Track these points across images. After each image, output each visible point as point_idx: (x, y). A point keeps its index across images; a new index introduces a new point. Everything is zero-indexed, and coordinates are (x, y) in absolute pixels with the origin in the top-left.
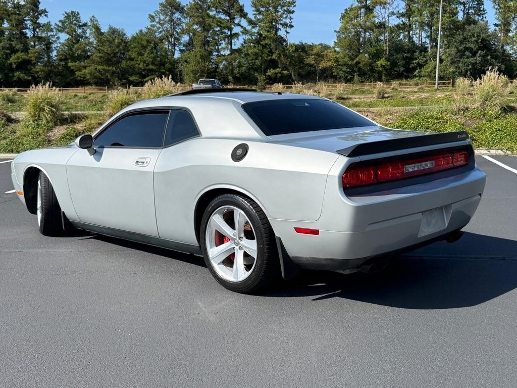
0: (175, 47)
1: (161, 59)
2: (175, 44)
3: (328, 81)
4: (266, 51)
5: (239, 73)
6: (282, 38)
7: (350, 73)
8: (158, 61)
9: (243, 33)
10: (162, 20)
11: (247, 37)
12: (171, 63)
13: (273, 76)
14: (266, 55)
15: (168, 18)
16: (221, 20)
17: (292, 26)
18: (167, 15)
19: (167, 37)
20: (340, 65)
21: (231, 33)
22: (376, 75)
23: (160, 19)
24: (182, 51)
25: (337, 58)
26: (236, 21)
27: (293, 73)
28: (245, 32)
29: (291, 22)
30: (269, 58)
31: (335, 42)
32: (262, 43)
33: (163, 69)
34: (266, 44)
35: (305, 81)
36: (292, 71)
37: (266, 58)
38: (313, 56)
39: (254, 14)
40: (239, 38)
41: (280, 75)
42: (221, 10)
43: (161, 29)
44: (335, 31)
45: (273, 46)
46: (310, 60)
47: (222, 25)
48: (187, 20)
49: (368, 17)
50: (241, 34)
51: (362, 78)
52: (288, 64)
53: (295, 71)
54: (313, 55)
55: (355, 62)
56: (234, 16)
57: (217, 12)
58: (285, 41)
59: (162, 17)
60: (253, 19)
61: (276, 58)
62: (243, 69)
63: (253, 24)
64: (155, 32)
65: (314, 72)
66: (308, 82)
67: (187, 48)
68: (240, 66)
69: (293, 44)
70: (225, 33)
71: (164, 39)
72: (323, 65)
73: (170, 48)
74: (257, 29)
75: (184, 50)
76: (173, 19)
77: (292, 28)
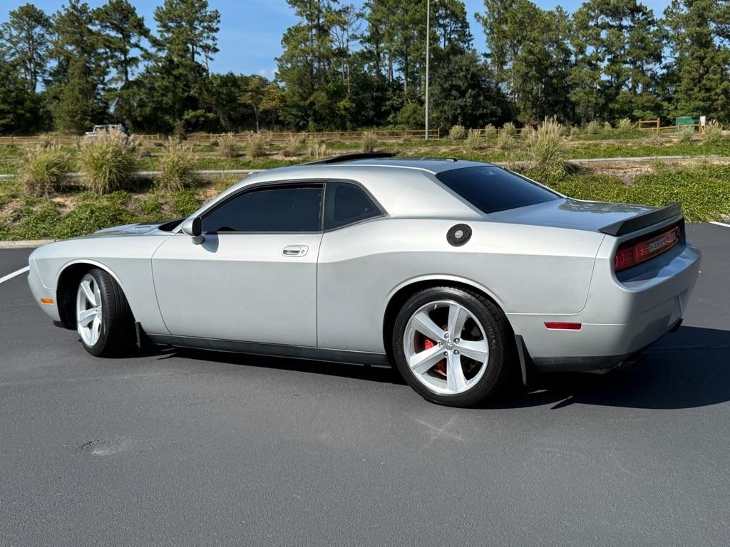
0: (36, 77)
1: (17, 95)
2: (36, 72)
3: (273, 129)
4: (180, 84)
5: (140, 116)
6: (200, 66)
7: (302, 118)
8: (14, 98)
9: (145, 58)
10: (15, 37)
11: (151, 64)
12: (33, 101)
13: (193, 120)
14: (181, 90)
15: (23, 34)
16: (110, 39)
17: (216, 50)
18: (22, 29)
19: (24, 61)
20: (287, 106)
21: (125, 58)
22: (338, 120)
23: (11, 35)
24: (47, 82)
25: (284, 97)
26: (133, 40)
27: (221, 117)
28: (147, 56)
29: (216, 44)
30: (186, 94)
31: (276, 73)
32: (174, 73)
33: (22, 109)
34: (181, 74)
35: (239, 128)
36: (220, 114)
37: (180, 94)
38: (250, 93)
39: (159, 31)
40: (139, 64)
41: (203, 119)
42: (108, 24)
43: (13, 51)
44: (276, 59)
45: (190, 77)
46: (246, 99)
47: (113, 46)
48: (54, 38)
49: (322, 41)
50: (141, 59)
51: (318, 124)
52: (214, 103)
53: (224, 113)
54: (250, 91)
55: (308, 102)
56: (130, 32)
57: (102, 27)
58: (204, 70)
59: (15, 33)
60: (158, 37)
61: (197, 95)
62: (148, 110)
63: (158, 45)
64: (4, 54)
65: (253, 115)
66: (244, 130)
67: (56, 78)
68: (142, 105)
69: (218, 75)
70: (116, 57)
71: (18, 64)
72: (265, 105)
73: (29, 78)
74: (165, 53)
75: (50, 81)
76: (33, 36)
77: (217, 53)
